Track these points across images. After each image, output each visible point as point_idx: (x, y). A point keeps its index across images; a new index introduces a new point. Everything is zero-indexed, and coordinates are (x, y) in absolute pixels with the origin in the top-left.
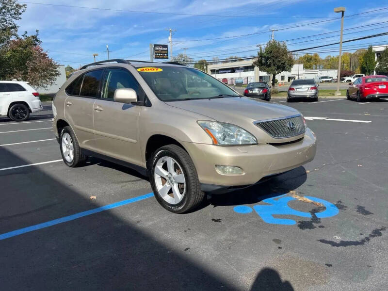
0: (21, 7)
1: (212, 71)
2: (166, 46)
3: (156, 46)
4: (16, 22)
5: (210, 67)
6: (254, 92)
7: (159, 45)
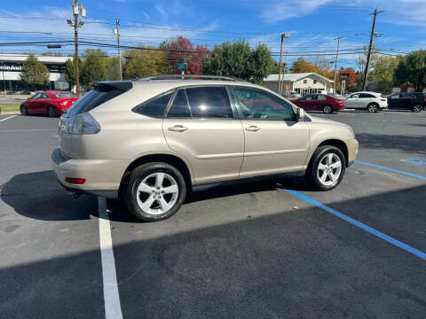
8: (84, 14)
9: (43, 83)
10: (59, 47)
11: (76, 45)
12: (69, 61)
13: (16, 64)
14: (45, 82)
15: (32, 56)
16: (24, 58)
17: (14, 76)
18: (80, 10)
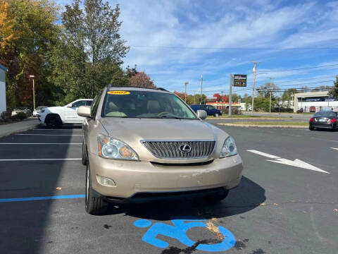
0: (126, 49)
1: (299, 99)
2: (245, 76)
3: (235, 75)
4: (121, 59)
5: (297, 96)
6: (320, 120)
7: (239, 75)
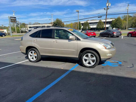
1: (29, 27)
2: (15, 18)
3: (11, 17)
5: (29, 26)
7: (13, 17)
8: (110, 5)
9: (102, 28)
10: (101, 17)
11: (106, 16)
12: (113, 20)
13: (96, 23)
14: (103, 27)
15: (100, 20)
16: (98, 21)
17: (95, 26)
18: (109, 4)
